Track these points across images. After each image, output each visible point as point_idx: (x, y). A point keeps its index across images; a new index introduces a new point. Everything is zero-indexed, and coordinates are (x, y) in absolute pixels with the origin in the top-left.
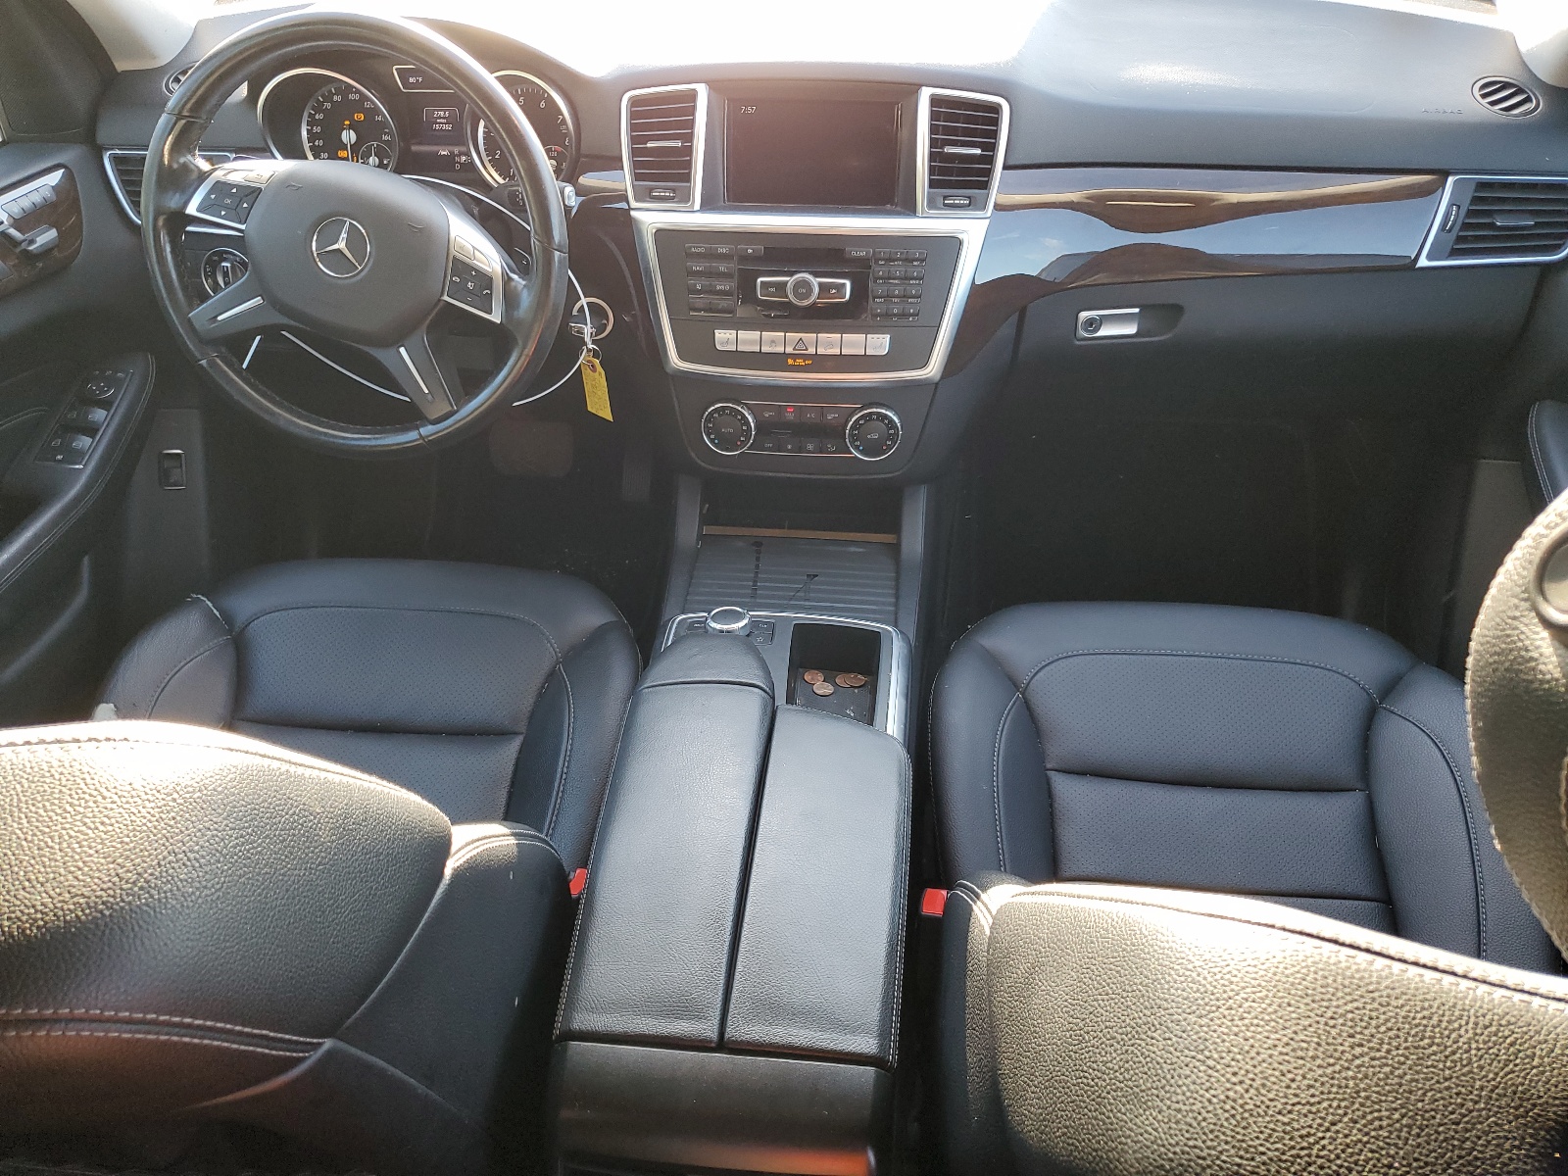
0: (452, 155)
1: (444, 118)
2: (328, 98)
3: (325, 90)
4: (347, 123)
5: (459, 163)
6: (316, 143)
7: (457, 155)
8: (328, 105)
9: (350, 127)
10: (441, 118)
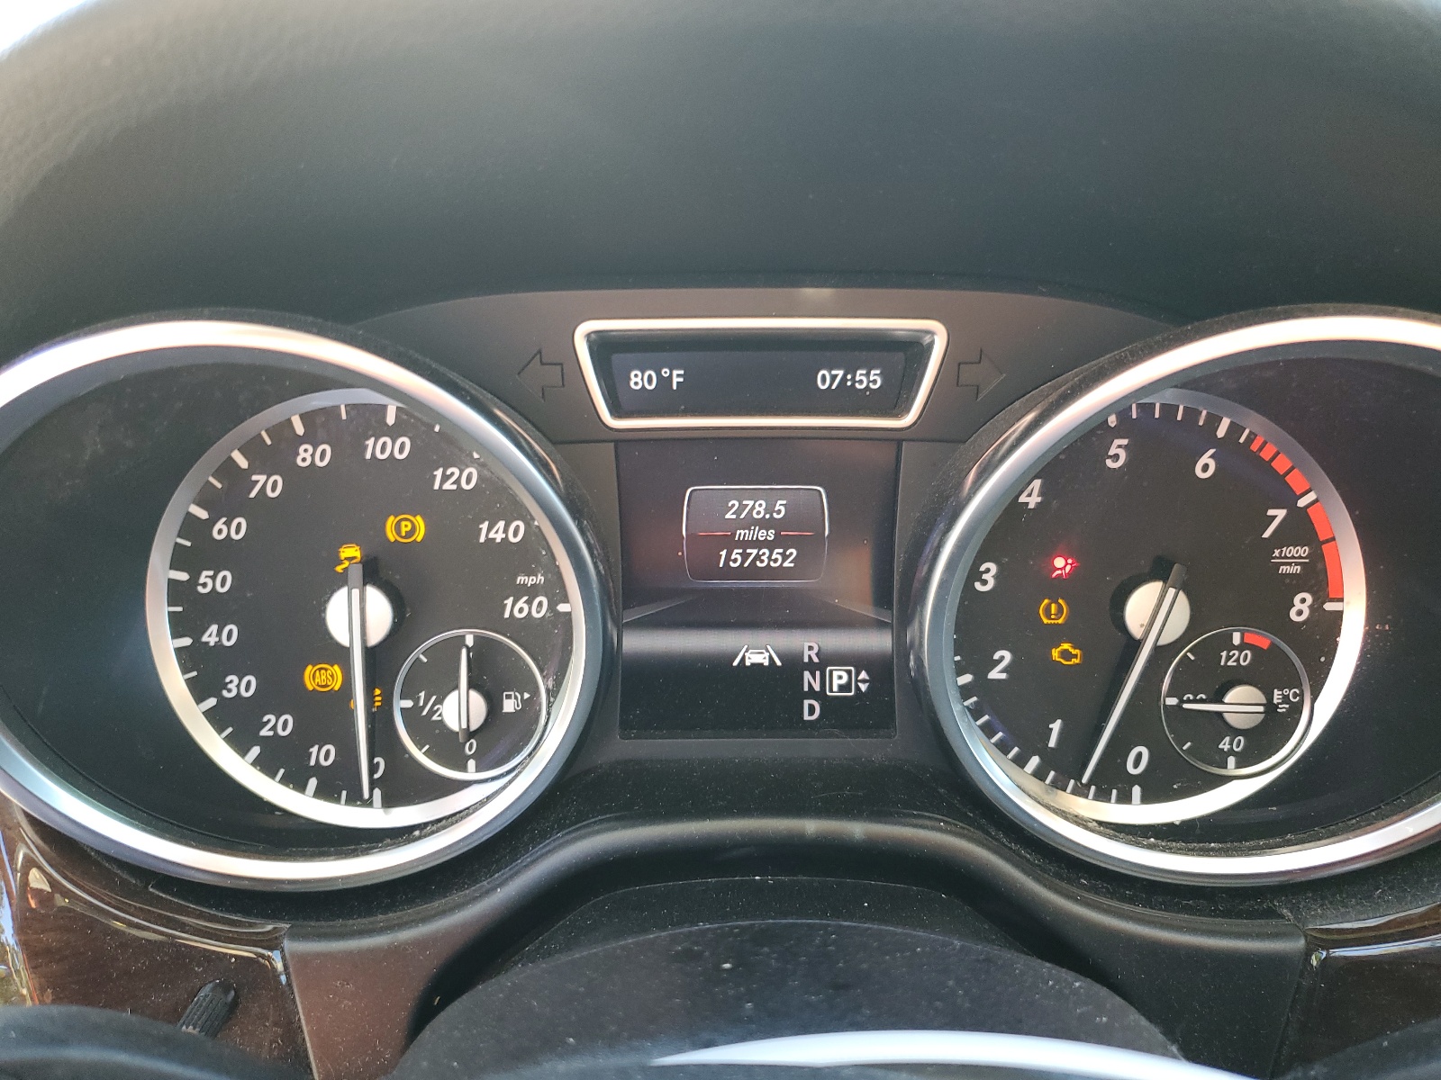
0: (792, 666)
1: (764, 524)
2: (276, 453)
3: (260, 424)
4: (351, 552)
5: (820, 696)
6: (210, 637)
7: (812, 667)
8: (270, 485)
9: (373, 573)
10: (750, 523)
